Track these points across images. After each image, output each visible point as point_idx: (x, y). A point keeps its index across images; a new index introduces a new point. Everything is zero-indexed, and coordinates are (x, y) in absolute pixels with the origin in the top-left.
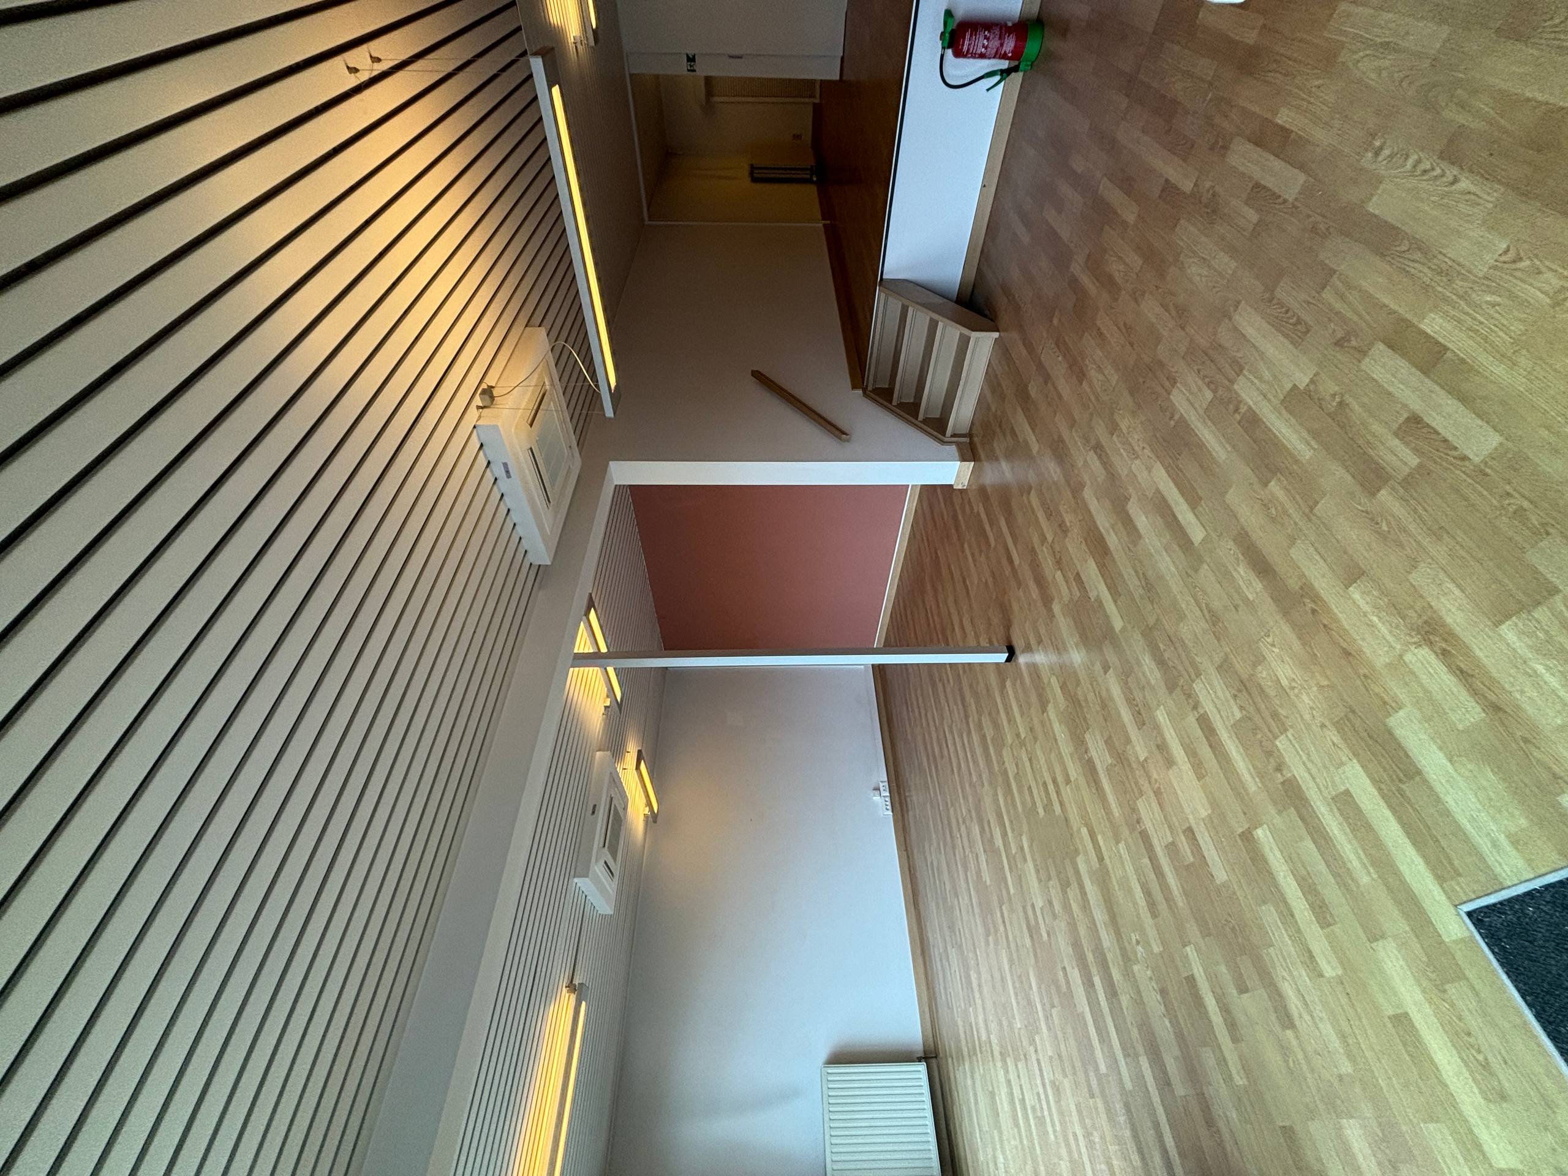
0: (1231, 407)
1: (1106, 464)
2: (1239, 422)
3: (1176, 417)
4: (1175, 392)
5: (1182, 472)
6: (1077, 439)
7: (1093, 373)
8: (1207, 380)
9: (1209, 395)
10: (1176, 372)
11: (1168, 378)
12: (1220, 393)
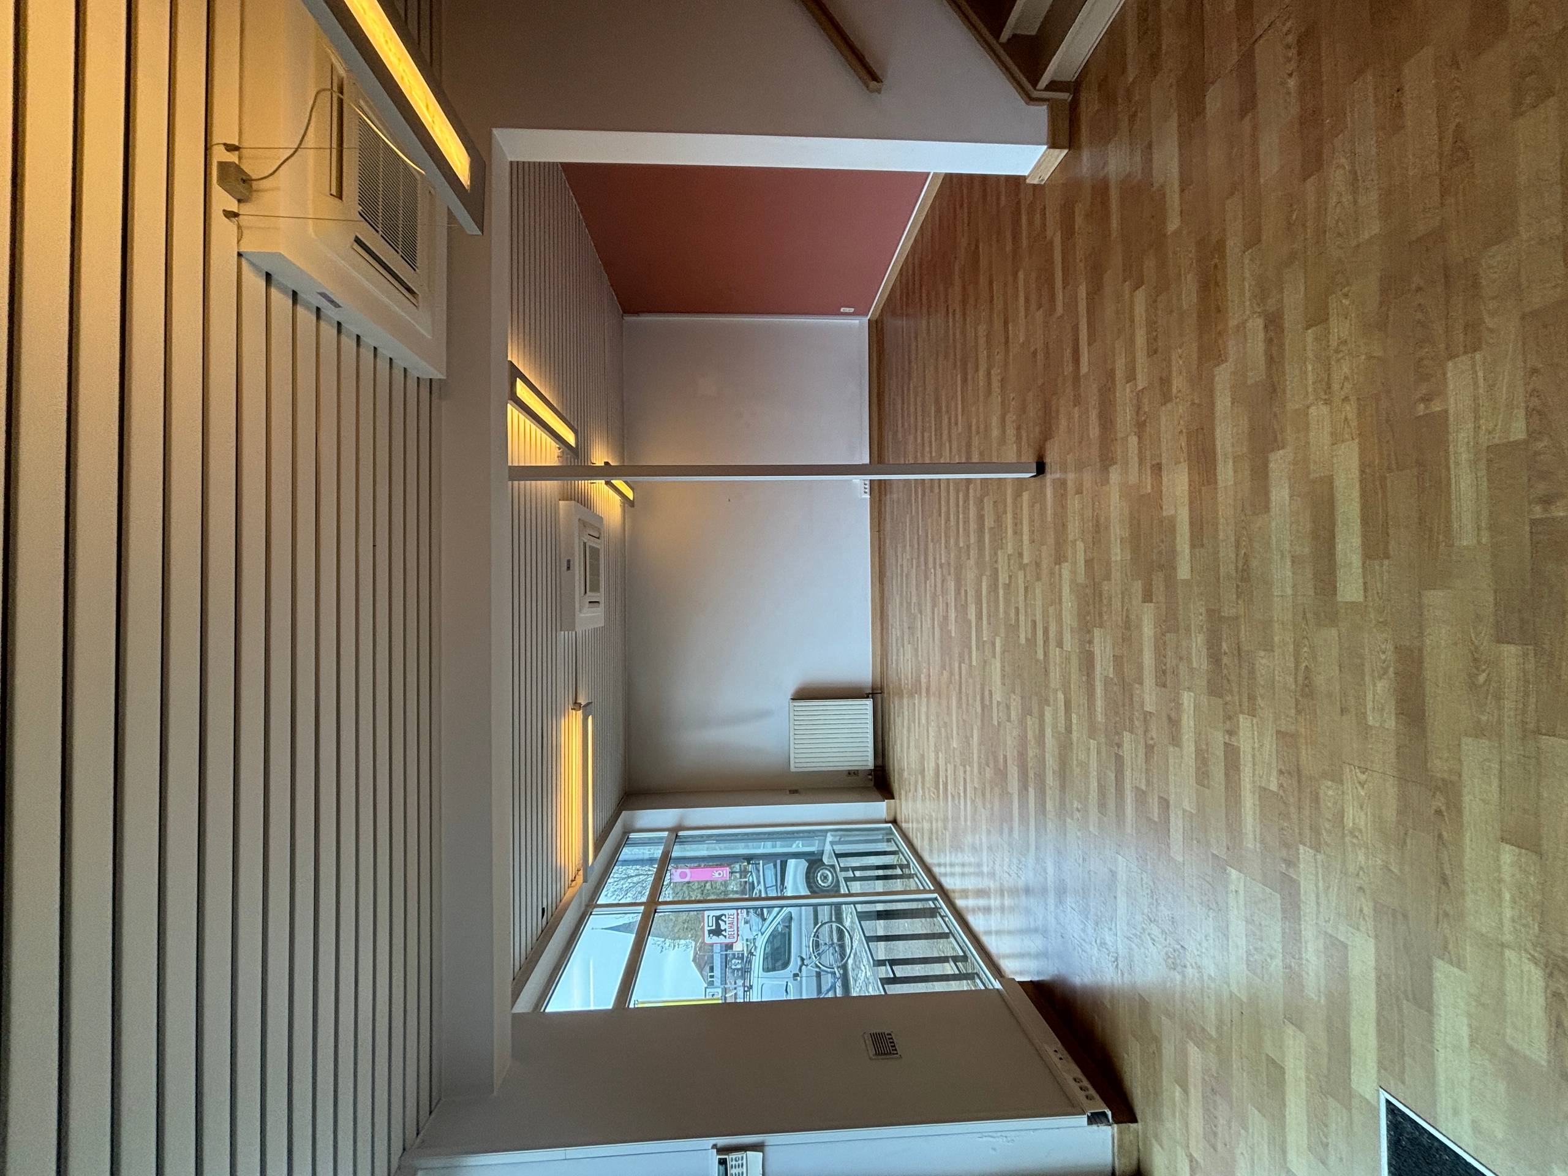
0: (1541, 488)
1: (1274, 360)
2: (1533, 522)
3: (1436, 407)
4: (1463, 362)
5: (1384, 492)
6: (1247, 274)
7: (1338, 178)
8: (1535, 402)
9: (1518, 430)
10: (1491, 331)
11: (1466, 326)
12: (1540, 445)
